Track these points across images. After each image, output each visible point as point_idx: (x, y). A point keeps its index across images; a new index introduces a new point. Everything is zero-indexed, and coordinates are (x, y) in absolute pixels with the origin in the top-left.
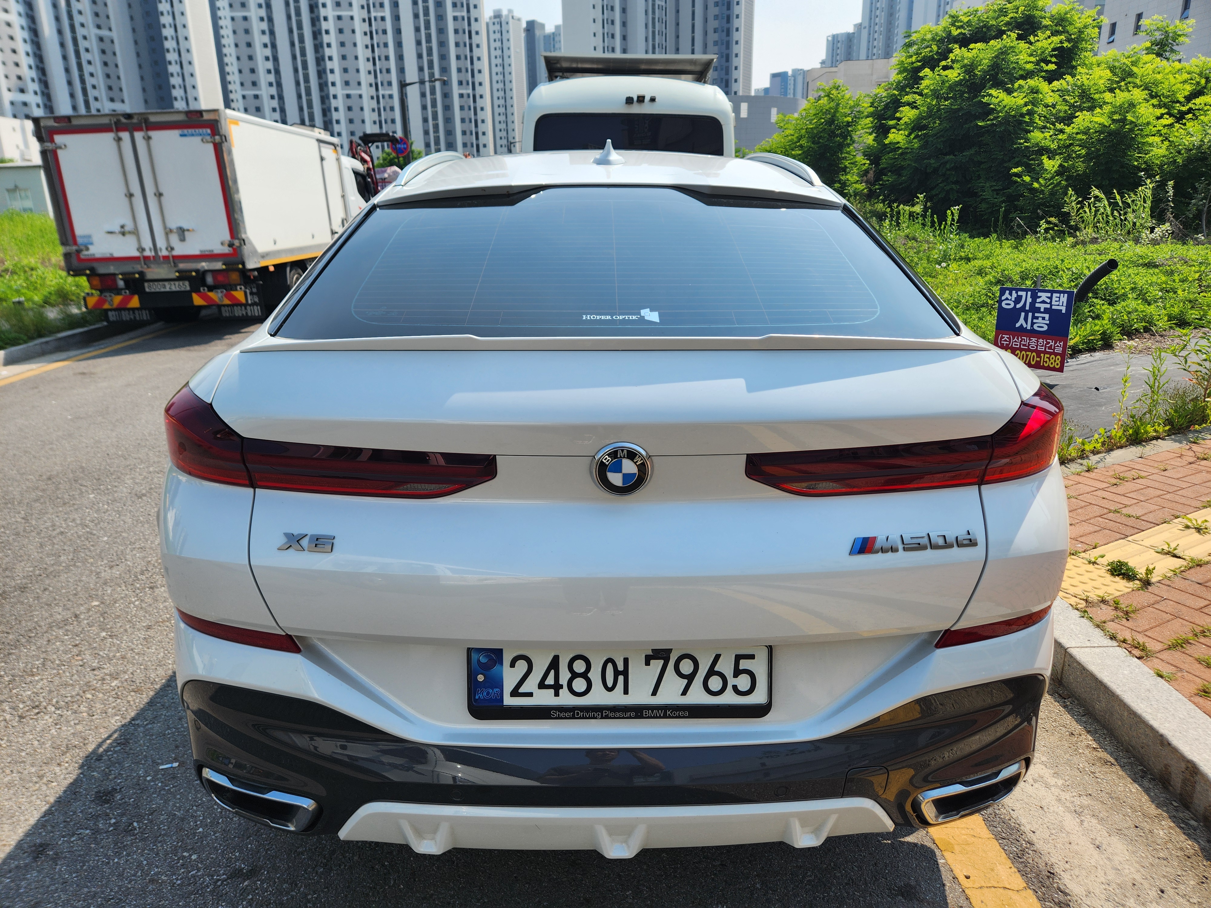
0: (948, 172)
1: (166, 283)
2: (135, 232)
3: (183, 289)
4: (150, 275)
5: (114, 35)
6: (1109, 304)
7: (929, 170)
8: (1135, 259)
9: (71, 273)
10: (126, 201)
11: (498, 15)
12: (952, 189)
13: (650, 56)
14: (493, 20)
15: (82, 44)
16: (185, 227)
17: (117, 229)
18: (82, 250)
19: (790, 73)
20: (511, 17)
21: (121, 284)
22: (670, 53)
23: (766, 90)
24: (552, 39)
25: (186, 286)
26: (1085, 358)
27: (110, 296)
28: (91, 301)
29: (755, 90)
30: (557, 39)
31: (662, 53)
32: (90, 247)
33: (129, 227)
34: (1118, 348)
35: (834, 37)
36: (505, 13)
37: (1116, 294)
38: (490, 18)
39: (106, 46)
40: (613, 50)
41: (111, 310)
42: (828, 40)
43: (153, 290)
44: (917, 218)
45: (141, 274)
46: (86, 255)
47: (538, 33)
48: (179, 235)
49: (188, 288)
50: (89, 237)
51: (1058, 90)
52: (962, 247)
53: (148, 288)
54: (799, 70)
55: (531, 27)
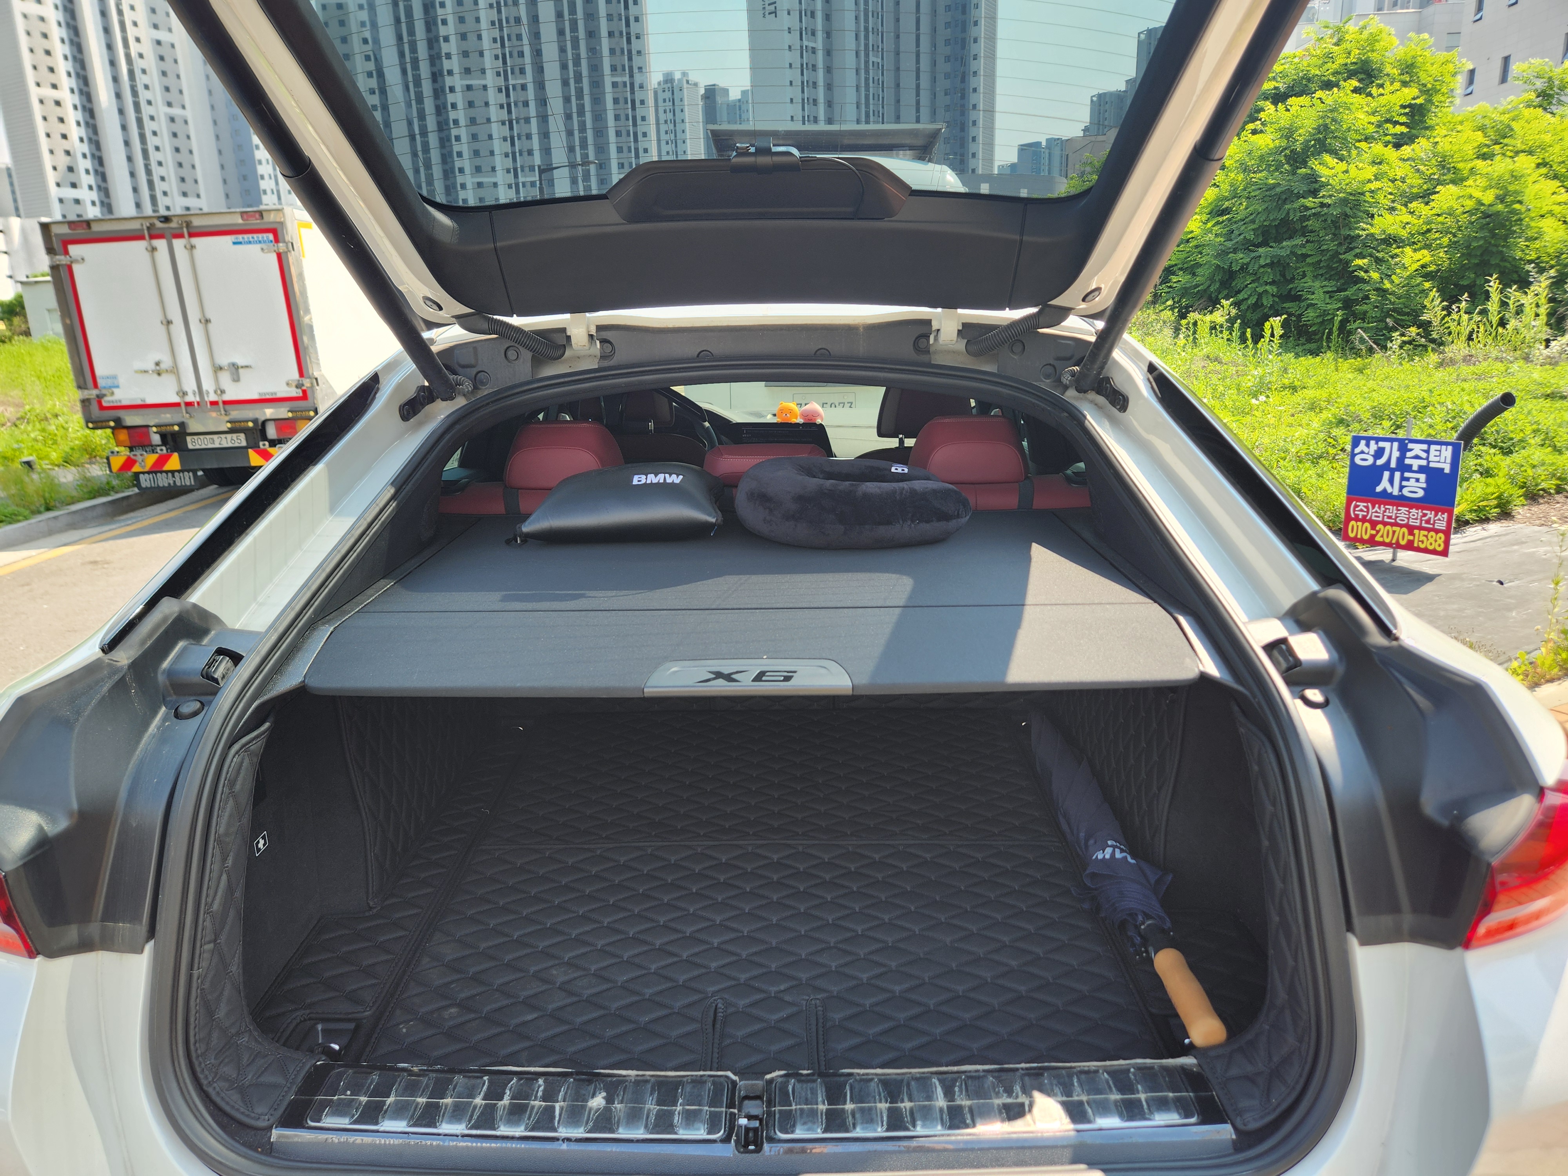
0: (1262, 270)
1: (215, 437)
2: (175, 370)
3: (237, 445)
4: (193, 427)
5: (188, 113)
6: (1504, 454)
7: (1235, 268)
8: (1533, 387)
9: (90, 425)
10: (163, 329)
11: (668, 79)
12: (1266, 291)
13: (863, 127)
14: (663, 86)
15: (149, 126)
16: (240, 362)
17: (151, 366)
18: (105, 395)
19: (1044, 144)
20: (685, 82)
21: (156, 439)
22: (888, 123)
23: (1013, 166)
24: (737, 109)
25: (240, 440)
26: (1474, 532)
27: (141, 455)
28: (117, 462)
29: (999, 166)
30: (744, 107)
31: (878, 122)
32: (116, 390)
33: (167, 363)
34: (1519, 517)
35: (1100, 96)
36: (677, 76)
37: (1512, 439)
38: (659, 83)
39: (178, 127)
40: (816, 120)
41: (143, 473)
42: (1092, 101)
43: (198, 447)
44: (1221, 332)
45: (182, 425)
46: (109, 402)
47: (719, 100)
48: (232, 374)
49: (244, 444)
50: (115, 377)
51: (1408, 160)
52: (1286, 370)
53: (192, 443)
54: (1055, 140)
55: (711, 94)
